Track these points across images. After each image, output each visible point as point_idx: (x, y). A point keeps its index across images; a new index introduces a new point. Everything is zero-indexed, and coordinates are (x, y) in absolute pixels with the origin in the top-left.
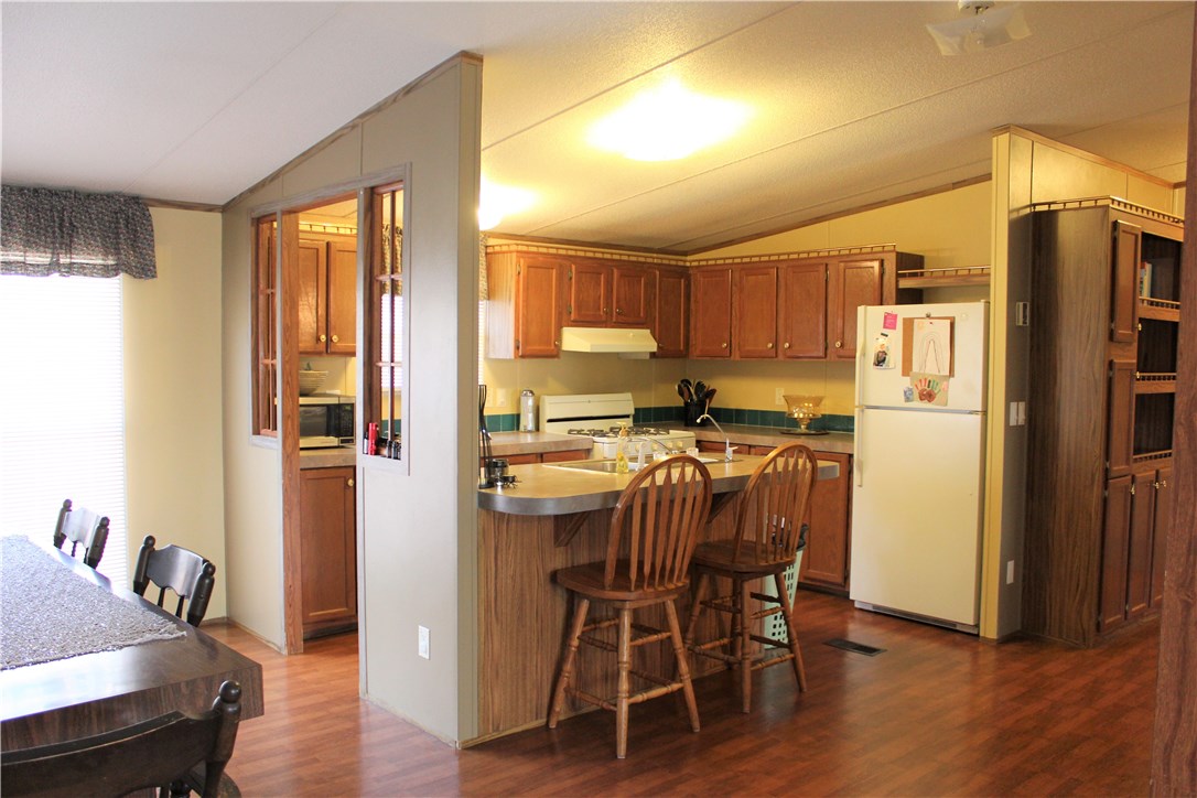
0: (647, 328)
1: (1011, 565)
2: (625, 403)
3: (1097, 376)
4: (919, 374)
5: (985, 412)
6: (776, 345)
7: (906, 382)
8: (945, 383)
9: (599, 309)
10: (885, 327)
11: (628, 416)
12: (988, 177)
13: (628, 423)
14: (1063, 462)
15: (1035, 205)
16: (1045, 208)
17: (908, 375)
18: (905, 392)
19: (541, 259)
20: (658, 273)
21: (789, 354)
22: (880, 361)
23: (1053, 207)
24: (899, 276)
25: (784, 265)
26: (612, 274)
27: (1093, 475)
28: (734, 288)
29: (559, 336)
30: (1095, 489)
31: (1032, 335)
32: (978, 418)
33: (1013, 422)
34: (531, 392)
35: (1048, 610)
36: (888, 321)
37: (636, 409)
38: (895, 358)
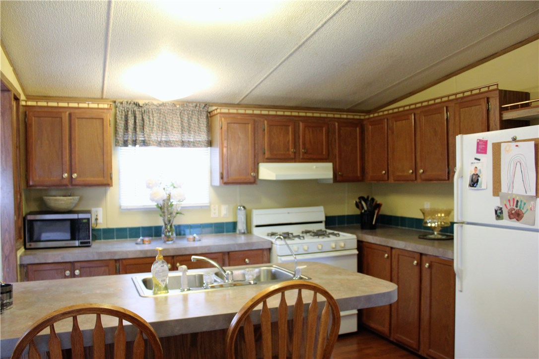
0: (330, 162)
2: (318, 213)
4: (508, 194)
6: (415, 171)
7: (497, 202)
8: (532, 203)
9: (288, 150)
10: (478, 152)
11: (321, 222)
13: (322, 227)
17: (498, 196)
18: (496, 211)
19: (239, 117)
20: (337, 124)
21: (423, 177)
22: (474, 182)
24: (502, 110)
25: (418, 112)
26: (299, 126)
28: (389, 131)
29: (256, 170)
34: (244, 207)
36: (481, 147)
37: (326, 217)
38: (486, 180)
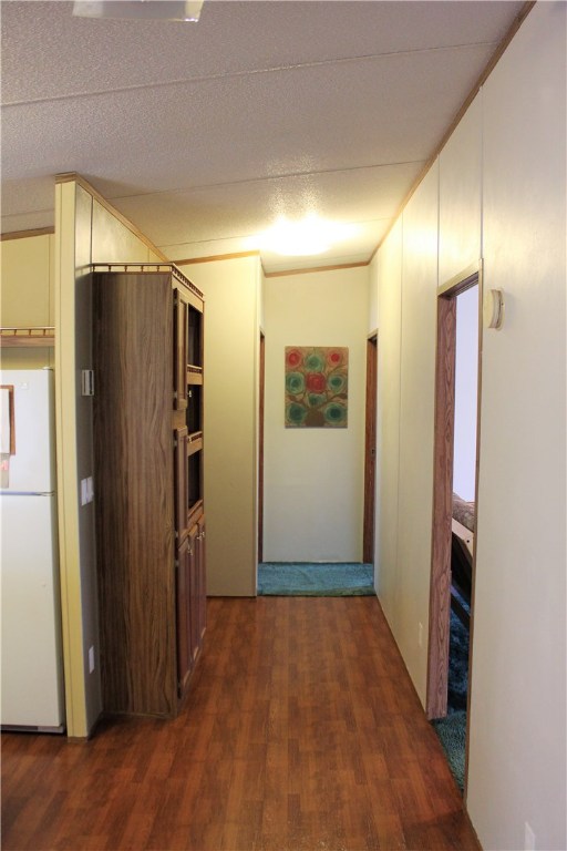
1: (91, 651)
3: (165, 447)
5: (54, 493)
8: (4, 461)
12: (50, 230)
14: (134, 536)
15: (94, 265)
16: (105, 269)
23: (114, 269)
27: (166, 549)
30: (169, 561)
31: (95, 405)
32: (47, 500)
33: (84, 502)
35: (130, 686)
